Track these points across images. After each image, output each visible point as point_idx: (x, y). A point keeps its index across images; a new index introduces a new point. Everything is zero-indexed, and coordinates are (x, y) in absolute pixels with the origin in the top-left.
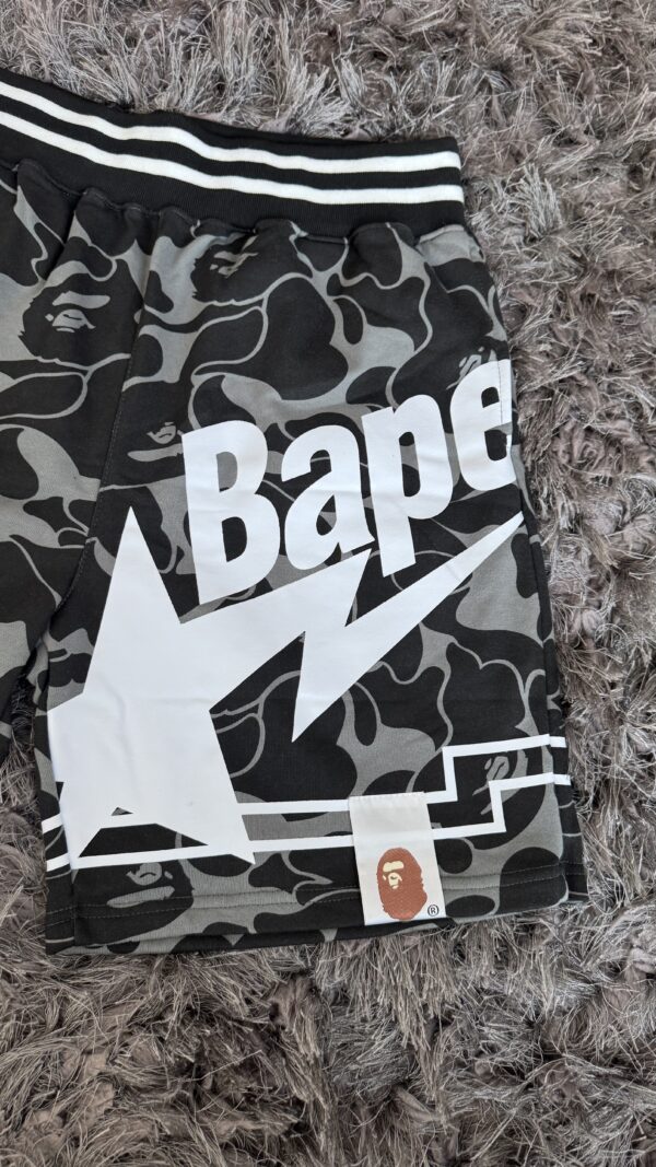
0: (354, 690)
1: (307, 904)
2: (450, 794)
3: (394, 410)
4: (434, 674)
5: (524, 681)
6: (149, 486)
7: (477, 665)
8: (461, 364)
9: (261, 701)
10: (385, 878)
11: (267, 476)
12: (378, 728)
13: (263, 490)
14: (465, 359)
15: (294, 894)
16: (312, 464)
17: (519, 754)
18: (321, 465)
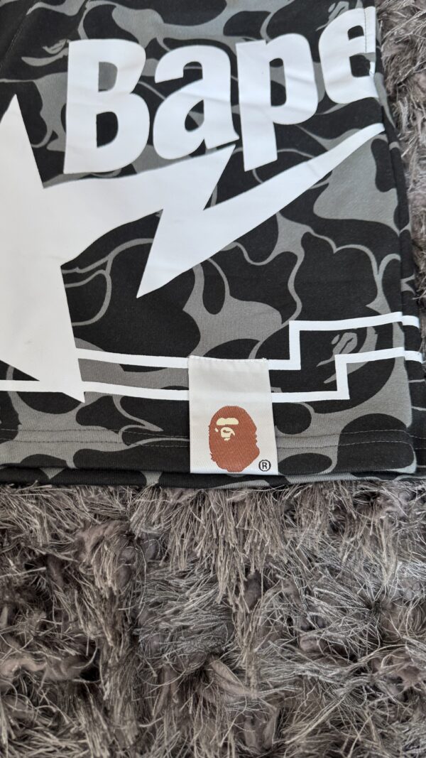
0: (205, 265)
1: (133, 446)
2: (293, 363)
3: (267, 42)
4: (289, 258)
5: (379, 264)
6: (34, 81)
7: (331, 249)
8: (330, 9)
9: (110, 258)
10: (217, 430)
11: (142, 78)
12: (226, 299)
13: (138, 90)
14: (334, 5)
15: (120, 434)
16: (185, 71)
17: (368, 330)
18: (193, 73)
